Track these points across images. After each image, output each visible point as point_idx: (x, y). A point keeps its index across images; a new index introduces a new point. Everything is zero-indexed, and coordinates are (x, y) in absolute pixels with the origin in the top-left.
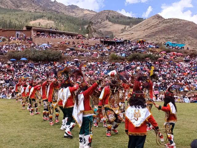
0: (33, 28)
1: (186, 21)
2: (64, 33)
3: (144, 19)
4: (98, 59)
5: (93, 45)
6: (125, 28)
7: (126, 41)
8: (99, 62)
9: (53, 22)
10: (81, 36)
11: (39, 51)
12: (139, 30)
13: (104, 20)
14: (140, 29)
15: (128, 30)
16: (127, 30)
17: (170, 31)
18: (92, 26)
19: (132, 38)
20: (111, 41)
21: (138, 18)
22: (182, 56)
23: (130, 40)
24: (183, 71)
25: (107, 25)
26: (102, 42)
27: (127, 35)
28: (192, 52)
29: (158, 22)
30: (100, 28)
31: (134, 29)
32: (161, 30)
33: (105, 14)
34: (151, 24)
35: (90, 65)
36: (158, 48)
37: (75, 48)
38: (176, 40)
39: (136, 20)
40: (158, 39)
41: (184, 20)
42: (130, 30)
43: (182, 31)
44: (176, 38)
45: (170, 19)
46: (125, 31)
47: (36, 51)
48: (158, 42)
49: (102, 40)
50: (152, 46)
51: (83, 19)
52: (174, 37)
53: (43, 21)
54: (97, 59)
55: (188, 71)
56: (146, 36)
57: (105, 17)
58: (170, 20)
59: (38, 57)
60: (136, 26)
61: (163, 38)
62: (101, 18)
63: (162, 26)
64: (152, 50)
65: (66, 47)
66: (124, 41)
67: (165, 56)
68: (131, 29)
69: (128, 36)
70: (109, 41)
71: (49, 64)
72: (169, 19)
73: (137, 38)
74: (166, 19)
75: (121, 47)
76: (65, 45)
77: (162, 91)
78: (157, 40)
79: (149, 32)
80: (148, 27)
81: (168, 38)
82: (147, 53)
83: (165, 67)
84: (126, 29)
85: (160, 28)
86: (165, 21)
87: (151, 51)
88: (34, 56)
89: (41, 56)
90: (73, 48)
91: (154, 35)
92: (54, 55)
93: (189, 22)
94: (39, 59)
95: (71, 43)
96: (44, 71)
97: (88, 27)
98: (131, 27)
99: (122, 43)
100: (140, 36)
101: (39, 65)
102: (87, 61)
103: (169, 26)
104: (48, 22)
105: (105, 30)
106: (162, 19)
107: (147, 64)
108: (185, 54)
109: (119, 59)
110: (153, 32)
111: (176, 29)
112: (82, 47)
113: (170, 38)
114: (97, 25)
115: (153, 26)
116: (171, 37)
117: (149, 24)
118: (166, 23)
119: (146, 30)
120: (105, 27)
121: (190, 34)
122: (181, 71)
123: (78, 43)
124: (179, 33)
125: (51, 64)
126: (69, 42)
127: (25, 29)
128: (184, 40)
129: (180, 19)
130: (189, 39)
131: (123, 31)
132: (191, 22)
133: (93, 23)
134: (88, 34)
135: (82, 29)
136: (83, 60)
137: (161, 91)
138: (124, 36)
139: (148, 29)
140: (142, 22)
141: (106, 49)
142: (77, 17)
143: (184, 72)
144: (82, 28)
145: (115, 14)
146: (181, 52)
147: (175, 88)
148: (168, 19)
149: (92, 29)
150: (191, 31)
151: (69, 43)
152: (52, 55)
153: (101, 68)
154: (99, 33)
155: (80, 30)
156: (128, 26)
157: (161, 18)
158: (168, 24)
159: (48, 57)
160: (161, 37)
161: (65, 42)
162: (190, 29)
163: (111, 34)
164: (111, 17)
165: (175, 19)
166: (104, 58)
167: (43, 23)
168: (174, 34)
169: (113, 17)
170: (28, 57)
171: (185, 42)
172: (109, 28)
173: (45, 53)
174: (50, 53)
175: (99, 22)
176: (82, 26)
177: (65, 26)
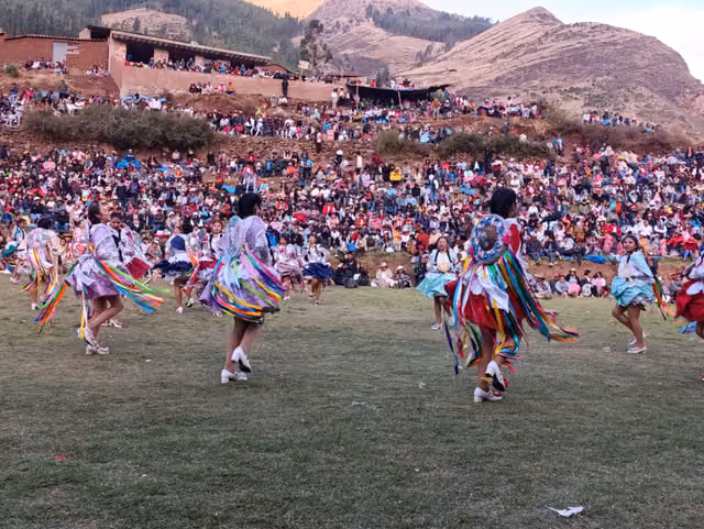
0: (113, 32)
1: (634, 32)
2: (222, 56)
3: (494, 22)
6: (429, 49)
9: (183, 20)
12: (477, 59)
13: (359, 21)
14: (478, 55)
15: (440, 58)
16: (433, 59)
17: (577, 66)
18: (318, 38)
21: (476, 18)
25: (368, 37)
26: (352, 89)
27: (436, 73)
29: (538, 35)
30: (344, 47)
31: (460, 55)
32: (551, 61)
34: (517, 40)
38: (598, 96)
39: (468, 24)
40: (539, 93)
41: (627, 31)
42: (446, 59)
43: (618, 68)
44: (597, 91)
45: (583, 25)
46: (430, 59)
49: (353, 83)
51: (287, 15)
52: (589, 85)
53: (149, 14)
56: (497, 79)
57: (363, 10)
58: (579, 29)
60: (467, 43)
61: (556, 87)
62: (348, 11)
63: (553, 48)
65: (229, 104)
68: (449, 53)
69: (437, 80)
72: (577, 25)
73: (467, 85)
74: (569, 26)
76: (224, 97)
78: (533, 95)
79: (508, 65)
80: (505, 51)
81: (572, 90)
84: (433, 54)
85: (545, 53)
86: (565, 31)
88: (119, 130)
89: (143, 131)
91: (526, 79)
92: (188, 128)
93: (644, 38)
94: (135, 141)
97: (305, 40)
98: (448, 48)
99: (418, 97)
103: (577, 49)
104: (165, 17)
105: (361, 55)
106: (553, 24)
110: (520, 69)
111: (599, 60)
113: (577, 91)
114: (333, 36)
115: (521, 46)
116: (581, 85)
117: (511, 41)
118: (567, 37)
119: (499, 61)
120: (362, 45)
121: (642, 79)
124: (608, 74)
127: (85, 34)
128: (622, 99)
129: (612, 28)
130: (641, 95)
131: (422, 59)
132: (649, 37)
133: (322, 27)
135: (283, 49)
138: (424, 78)
139: (505, 55)
140: (489, 31)
142: (267, 5)
144: (282, 44)
145: (396, 2)
148: (574, 25)
149: (320, 49)
150: (647, 67)
152: (180, 130)
154: (339, 64)
155: (276, 50)
156: (438, 45)
157: (551, 21)
158: (573, 42)
159: (164, 138)
160: (548, 86)
162: (646, 62)
163: (382, 70)
164: (382, 11)
165: (596, 27)
166: (359, 145)
167: (150, 21)
168: (590, 78)
169: (389, 10)
170: (95, 135)
171: (627, 104)
172: (375, 47)
173: (156, 120)
174: (172, 123)
175: (342, 27)
176: (284, 37)
177: (226, 36)
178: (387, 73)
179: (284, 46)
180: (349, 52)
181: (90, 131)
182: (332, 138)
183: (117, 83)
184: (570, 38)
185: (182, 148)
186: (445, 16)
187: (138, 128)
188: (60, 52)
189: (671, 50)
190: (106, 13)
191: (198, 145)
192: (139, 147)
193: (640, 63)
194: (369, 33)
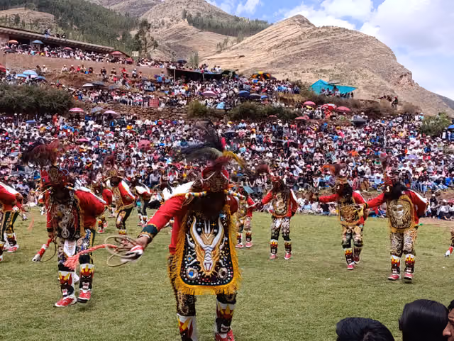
1: (361, 34)
2: (79, 46)
3: (270, 23)
4: (161, 112)
5: (150, 78)
6: (226, 42)
7: (227, 72)
8: (163, 119)
9: (52, 17)
10: (119, 55)
11: (15, 87)
12: (258, 49)
13: (178, 21)
14: (259, 46)
15: (233, 47)
16: (229, 48)
17: (325, 55)
18: (147, 33)
19: (242, 66)
20: (193, 71)
21: (257, 21)
22: (347, 113)
23: (236, 72)
24: (349, 148)
25: (183, 32)
26: (171, 71)
27: (230, 58)
28: (370, 105)
29: (299, 34)
30: (167, 39)
31: (247, 46)
32: (307, 51)
33: (179, 6)
34: (284, 37)
35: (140, 127)
36: (297, 92)
37: (105, 84)
38: (338, 75)
39: (252, 24)
40: (300, 72)
41: (356, 32)
42: (238, 48)
43: (351, 57)
44: (337, 72)
45: (327, 27)
46: (226, 49)
47: (7, 87)
48: (298, 79)
49: (171, 67)
50: (285, 88)
51: (127, 15)
52: (332, 68)
53: (27, 12)
54: (159, 112)
55: (361, 148)
56: (272, 63)
57: (180, 14)
58: (325, 30)
59: (11, 101)
60: (251, 38)
61: (311, 69)
62: (169, 14)
63: (308, 43)
64: (285, 97)
65: (84, 80)
66: (223, 73)
67: (313, 112)
68: (239, 44)
69: (232, 62)
70: (188, 70)
71: (41, 119)
72: (324, 27)
73: (252, 66)
74: (318, 28)
75: (215, 87)
76: (80, 75)
77: (303, 189)
78: (296, 74)
79: (279, 54)
80: (276, 43)
81: (321, 71)
82: (274, 103)
83: (312, 136)
84: (229, 44)
85: (303, 46)
86: (316, 31)
87: (282, 100)
88: (3, 99)
89: (20, 99)
90: (101, 83)
91: (291, 63)
92: (54, 98)
93: (367, 37)
94: (15, 106)
95: (97, 72)
96: (28, 137)
97: (138, 34)
98: (239, 41)
99: (218, 78)
100: (259, 62)
101: (15, 120)
102: (135, 118)
103: (324, 43)
104: (38, 15)
105: (179, 44)
106: (308, 27)
107: (271, 128)
108: (355, 110)
109: (211, 115)
110: (286, 57)
111: (339, 51)
112: (124, 83)
113: (325, 71)
114: (159, 31)
115: (289, 40)
116: (327, 68)
117: (281, 37)
118: (317, 35)
119: (273, 50)
120: (180, 37)
121: (366, 65)
122: (345, 146)
123: (112, 72)
124: (345, 61)
125: (45, 122)
126: (91, 68)
128: (354, 77)
129: (347, 30)
130: (366, 75)
131: (221, 48)
132: (370, 37)
133: (150, 25)
134: (138, 52)
135: (124, 39)
136: (125, 112)
137: (300, 189)
138: (223, 60)
139: (277, 47)
140: (264, 31)
141: (180, 90)
142: (112, 8)
143: (351, 149)
144: (123, 36)
145: (203, 8)
146: (346, 105)
147: (330, 185)
148: (322, 28)
149: (149, 40)
150: (369, 56)
151: (91, 70)
152: (49, 99)
153: (168, 133)
154: (163, 50)
156: (232, 39)
157: (307, 24)
158: (322, 39)
159: (36, 104)
160: (305, 68)
161: (81, 68)
162: (369, 53)
163: (194, 55)
164: (194, 15)
165: (337, 29)
166: (176, 111)
167: (27, 16)
168: (333, 63)
169: (199, 14)
171: (356, 81)
172: (189, 39)
175: (166, 24)
176: (125, 30)
177: (83, 29)
178: (196, 57)
179: (125, 36)
180: (171, 41)
184: (319, 36)
186: (237, 19)
187: (17, 97)
189: (385, 46)
193: (365, 54)
194: (185, 29)
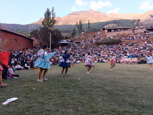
0: (106, 29)
2: (122, 29)
9: (116, 24)
18: (140, 22)
30: (145, 22)
33: (148, 13)
51: (134, 20)
57: (148, 15)
62: (145, 16)
88: (107, 42)
92: (117, 40)
97: (137, 23)
104: (113, 25)
105: (148, 23)
120: (149, 21)
127: (102, 30)
133: (140, 20)
134: (137, 27)
142: (130, 19)
149: (140, 24)
154: (144, 25)
155: (132, 26)
166: (148, 39)
167: (111, 26)
170: (104, 43)
172: (152, 21)
173: (112, 40)
174: (115, 40)
176: (133, 23)
177: (123, 25)
180: (146, 23)
181: (103, 43)
182: (143, 38)
183: (106, 35)
185: (116, 43)
187: (110, 41)
188: (99, 33)
190: (105, 26)
191: (119, 43)
192: (110, 44)
194: (150, 19)
